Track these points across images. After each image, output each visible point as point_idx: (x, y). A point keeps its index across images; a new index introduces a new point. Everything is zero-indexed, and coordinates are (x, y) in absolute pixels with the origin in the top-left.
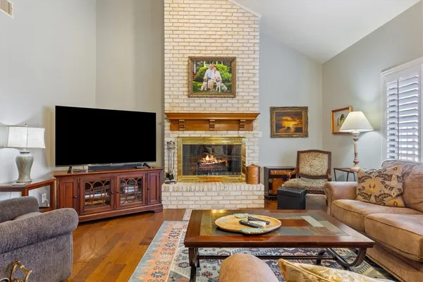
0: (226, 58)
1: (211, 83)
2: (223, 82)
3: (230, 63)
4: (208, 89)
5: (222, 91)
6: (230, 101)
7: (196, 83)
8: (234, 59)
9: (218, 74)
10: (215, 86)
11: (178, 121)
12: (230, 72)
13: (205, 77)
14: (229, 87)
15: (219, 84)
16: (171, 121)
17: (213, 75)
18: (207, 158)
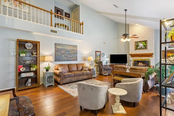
0: (145, 41)
1: (140, 47)
2: (144, 46)
3: (145, 42)
4: (140, 48)
5: (143, 48)
6: (146, 50)
7: (137, 47)
8: (147, 40)
9: (142, 44)
10: (141, 47)
11: (133, 56)
12: (146, 44)
13: (139, 46)
14: (145, 47)
15: (142, 47)
16: (131, 56)
17: (141, 45)
18: (140, 64)
